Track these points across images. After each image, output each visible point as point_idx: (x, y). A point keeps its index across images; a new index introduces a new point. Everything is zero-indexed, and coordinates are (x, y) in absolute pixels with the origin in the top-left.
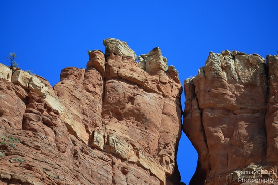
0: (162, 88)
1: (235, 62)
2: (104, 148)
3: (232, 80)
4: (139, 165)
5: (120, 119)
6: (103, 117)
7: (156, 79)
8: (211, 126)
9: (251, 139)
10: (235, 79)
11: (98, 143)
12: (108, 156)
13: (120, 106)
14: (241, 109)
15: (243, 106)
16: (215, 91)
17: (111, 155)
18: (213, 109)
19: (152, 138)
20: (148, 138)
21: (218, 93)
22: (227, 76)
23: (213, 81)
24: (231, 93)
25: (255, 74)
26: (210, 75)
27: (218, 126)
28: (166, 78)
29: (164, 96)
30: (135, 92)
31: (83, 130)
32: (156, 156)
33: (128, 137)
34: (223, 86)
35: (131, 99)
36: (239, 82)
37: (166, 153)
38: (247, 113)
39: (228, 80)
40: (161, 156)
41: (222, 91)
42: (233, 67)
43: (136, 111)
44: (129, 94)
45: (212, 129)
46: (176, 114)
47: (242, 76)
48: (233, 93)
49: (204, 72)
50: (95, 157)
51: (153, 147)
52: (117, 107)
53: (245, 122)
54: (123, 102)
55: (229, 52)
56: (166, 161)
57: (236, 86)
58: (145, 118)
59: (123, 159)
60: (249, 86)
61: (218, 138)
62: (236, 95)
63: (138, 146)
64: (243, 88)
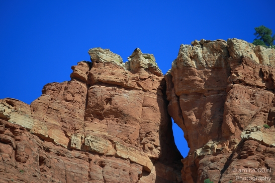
0: (142, 84)
1: (203, 50)
2: (81, 148)
3: (200, 67)
4: (117, 156)
5: (101, 119)
6: (85, 120)
7: (137, 77)
8: (186, 110)
9: (213, 117)
10: (203, 66)
11: (75, 144)
12: (86, 154)
13: (98, 108)
14: (209, 91)
15: (210, 89)
16: (186, 79)
17: (88, 153)
18: (186, 95)
19: (131, 130)
20: (127, 131)
21: (189, 81)
22: (196, 64)
23: (184, 71)
24: (200, 79)
25: (220, 58)
26: (181, 65)
27: (192, 109)
28: (146, 74)
29: (144, 91)
30: (113, 93)
31: (62, 136)
32: (139, 145)
33: (106, 134)
34: (193, 74)
35: (109, 100)
36: (206, 68)
37: (148, 140)
38: (214, 94)
39: (197, 67)
40: (144, 144)
41: (191, 78)
42: (201, 55)
43: (114, 110)
44: (106, 96)
45: (187, 113)
46: (156, 105)
47: (209, 61)
48: (202, 78)
49: (176, 64)
50: (72, 158)
51: (133, 138)
52: (97, 109)
53: (211, 103)
54: (101, 104)
55: (198, 42)
56: (149, 148)
57: (204, 72)
58: (124, 114)
59: (101, 155)
60: (216, 69)
61: (191, 121)
62: (205, 79)
63: (115, 140)
64: (210, 72)
